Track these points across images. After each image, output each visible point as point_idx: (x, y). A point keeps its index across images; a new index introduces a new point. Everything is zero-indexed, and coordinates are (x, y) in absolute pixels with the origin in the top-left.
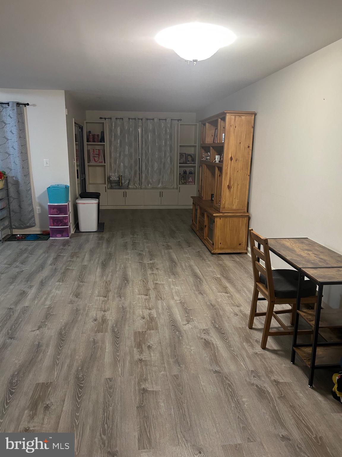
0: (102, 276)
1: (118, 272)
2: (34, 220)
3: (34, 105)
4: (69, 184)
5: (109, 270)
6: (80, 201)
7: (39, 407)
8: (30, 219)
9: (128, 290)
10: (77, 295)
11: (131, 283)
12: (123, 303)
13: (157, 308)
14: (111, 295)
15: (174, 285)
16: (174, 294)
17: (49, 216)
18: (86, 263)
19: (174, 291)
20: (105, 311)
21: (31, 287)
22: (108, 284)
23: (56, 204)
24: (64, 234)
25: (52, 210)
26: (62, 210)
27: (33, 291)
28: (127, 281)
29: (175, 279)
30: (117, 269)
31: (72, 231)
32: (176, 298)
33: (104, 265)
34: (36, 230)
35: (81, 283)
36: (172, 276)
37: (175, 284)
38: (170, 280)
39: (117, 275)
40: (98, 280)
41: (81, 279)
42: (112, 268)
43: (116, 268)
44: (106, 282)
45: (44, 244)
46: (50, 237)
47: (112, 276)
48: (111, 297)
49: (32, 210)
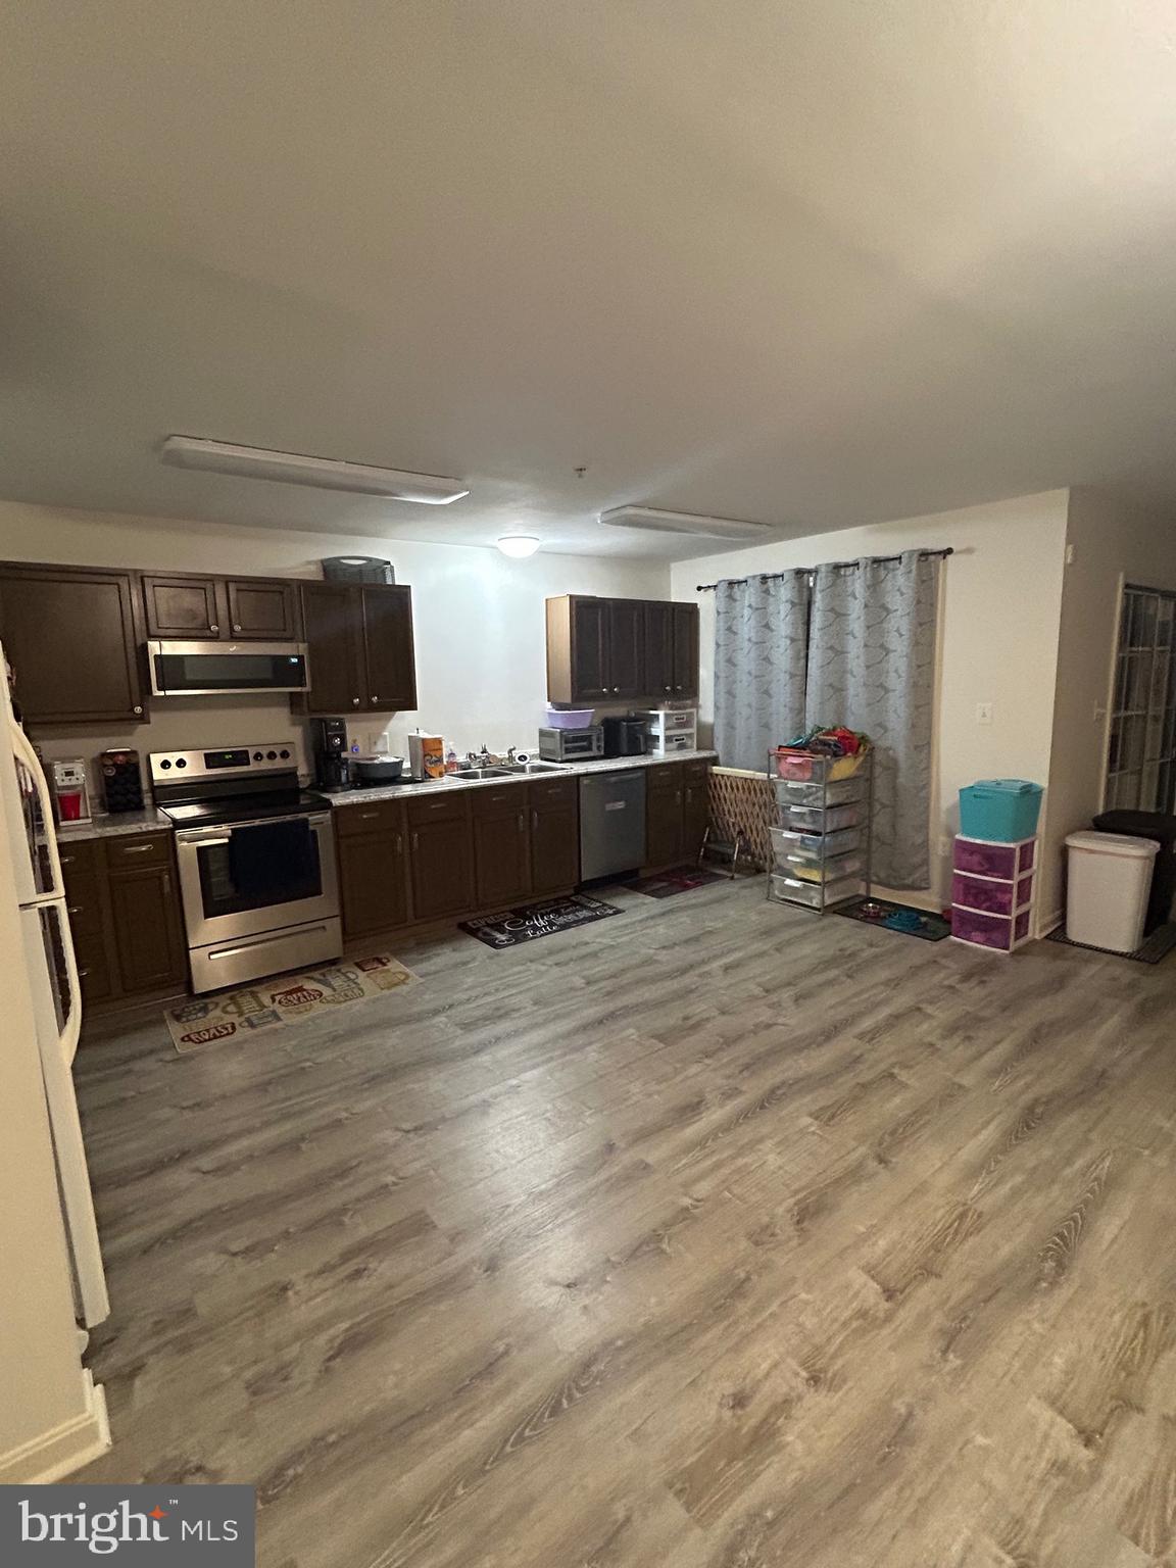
0: (973, 1172)
1: (1056, 1190)
2: (927, 872)
5: (1036, 1152)
8: (916, 867)
9: (1021, 1329)
10: (810, 1211)
11: (1065, 1292)
12: (928, 1397)
14: (925, 1294)
17: (956, 871)
18: (967, 1080)
20: (815, 1380)
21: (731, 1093)
22: (965, 1222)
23: (978, 841)
24: (995, 936)
25: (966, 857)
26: (995, 860)
27: (714, 1116)
28: (1061, 1267)
30: (1068, 1172)
31: (1036, 931)
33: (1031, 1121)
34: (929, 901)
35: (872, 1164)
39: (1039, 1202)
40: (944, 1180)
41: (887, 1147)
42: (1047, 1153)
43: (1069, 1161)
44: (962, 1216)
46: (950, 934)
47: (1016, 1193)
48: (906, 1315)
49: (925, 844)
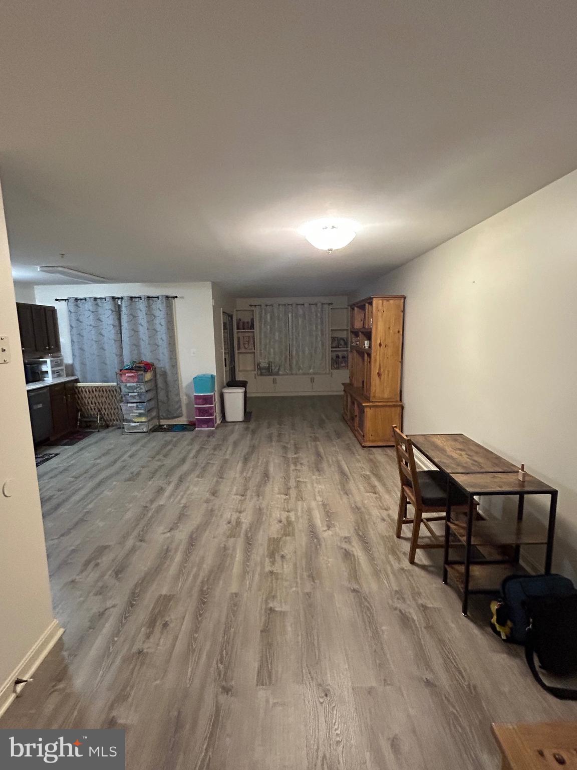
0: (242, 472)
1: (259, 468)
2: (181, 410)
3: (182, 298)
4: (215, 374)
5: (251, 464)
6: (225, 390)
7: (158, 624)
8: (178, 409)
9: (268, 489)
10: (214, 493)
11: (271, 480)
12: (261, 503)
13: (297, 511)
14: (249, 493)
15: (317, 483)
16: (317, 494)
17: (196, 406)
18: (227, 457)
19: (317, 490)
20: (240, 512)
21: (169, 483)
22: (247, 480)
23: (202, 394)
24: (210, 424)
25: (198, 401)
26: (207, 400)
27: (169, 489)
28: (268, 477)
29: (319, 476)
30: (259, 464)
31: (219, 422)
32: (319, 498)
33: (246, 460)
34: (183, 421)
35: (221, 479)
36: (317, 473)
37: (319, 483)
38: (314, 477)
39: (258, 471)
40: (238, 475)
41: (221, 475)
42: (253, 463)
43: (258, 462)
44: (246, 479)
45: (189, 435)
46: (195, 428)
47: (252, 472)
48: (248, 497)
49: (179, 401)
